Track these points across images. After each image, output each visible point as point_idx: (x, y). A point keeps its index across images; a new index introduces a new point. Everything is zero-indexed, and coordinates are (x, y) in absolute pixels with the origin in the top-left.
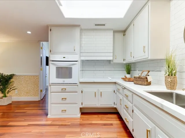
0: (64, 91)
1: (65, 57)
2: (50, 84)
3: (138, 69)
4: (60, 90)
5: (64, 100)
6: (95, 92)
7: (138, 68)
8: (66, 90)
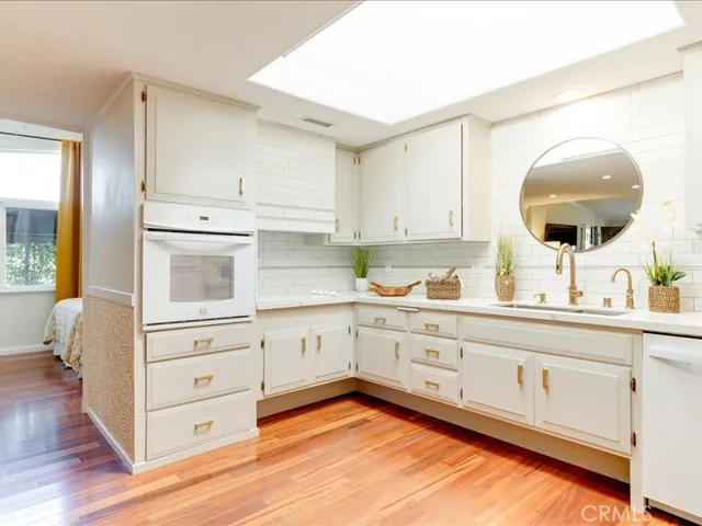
0: (202, 348)
1: (206, 219)
2: (145, 328)
3: (388, 262)
4: (189, 348)
5: (203, 386)
6: (303, 341)
7: (389, 259)
8: (213, 344)
